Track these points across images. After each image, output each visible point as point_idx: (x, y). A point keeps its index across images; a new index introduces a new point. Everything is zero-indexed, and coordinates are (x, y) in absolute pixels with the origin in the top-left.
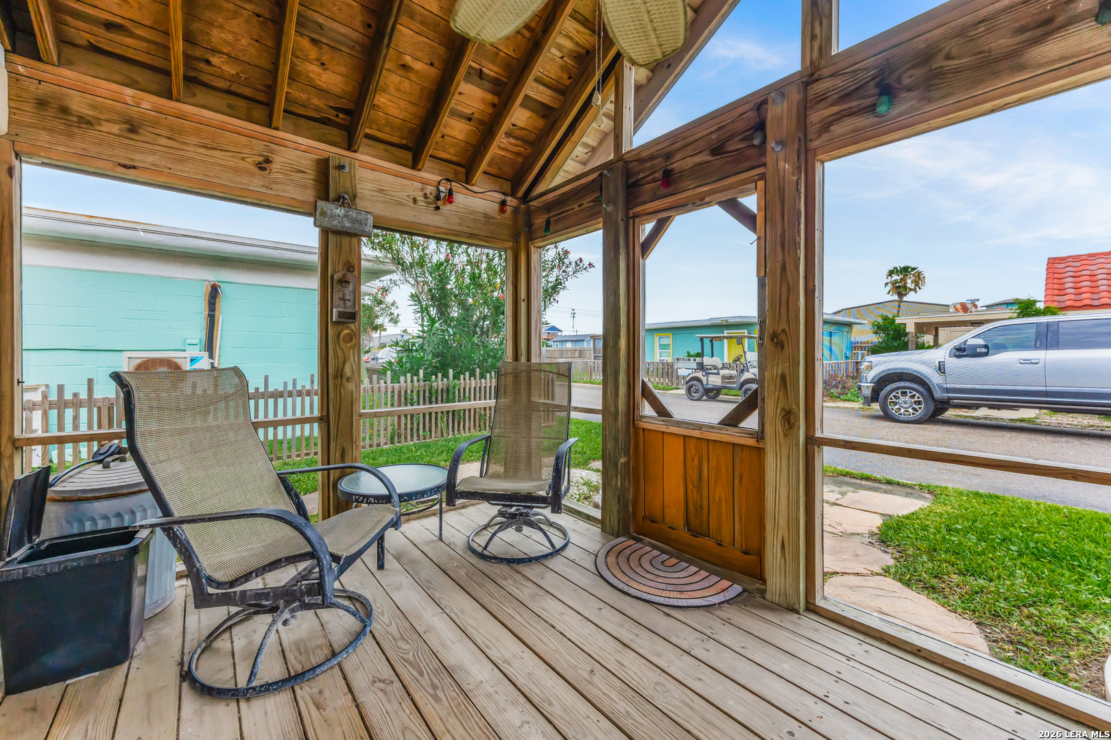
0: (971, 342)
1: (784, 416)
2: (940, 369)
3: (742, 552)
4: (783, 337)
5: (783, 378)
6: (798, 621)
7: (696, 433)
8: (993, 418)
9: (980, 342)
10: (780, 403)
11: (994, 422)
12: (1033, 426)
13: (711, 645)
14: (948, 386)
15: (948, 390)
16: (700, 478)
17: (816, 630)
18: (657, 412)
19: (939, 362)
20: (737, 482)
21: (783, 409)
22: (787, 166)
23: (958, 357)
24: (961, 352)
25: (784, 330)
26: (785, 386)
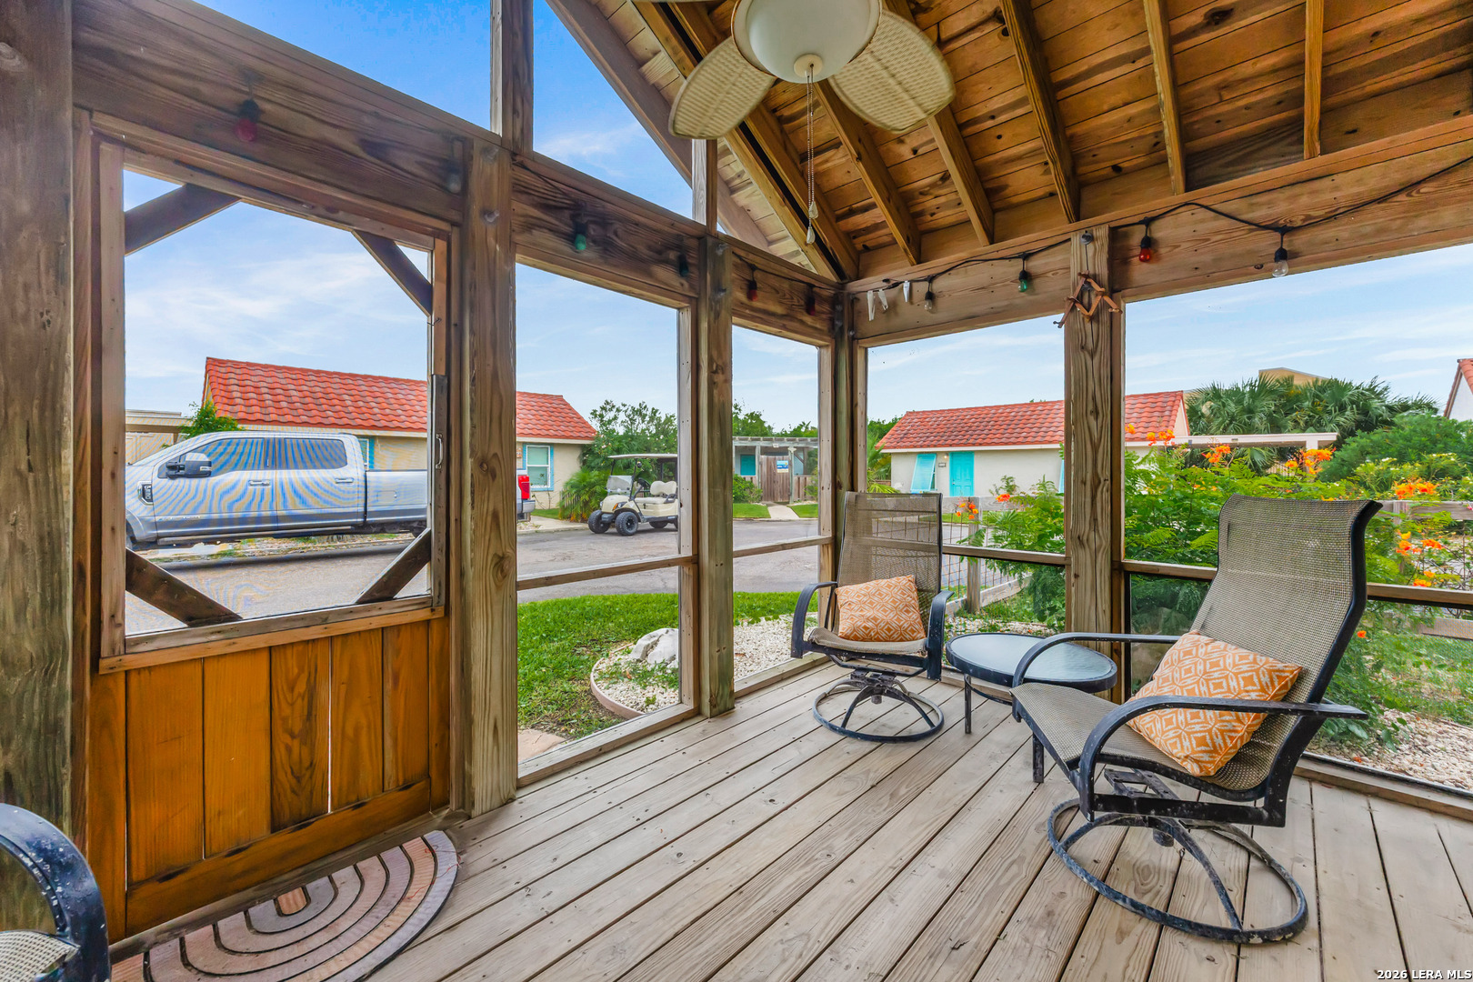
0: (190, 457)
1: (496, 564)
2: (144, 495)
3: (400, 790)
4: (494, 463)
5: (495, 516)
6: (524, 806)
7: (315, 632)
8: (188, 557)
9: (203, 458)
10: (492, 547)
11: (190, 562)
12: (236, 559)
13: (540, 888)
14: (157, 519)
15: (157, 525)
16: (310, 713)
17: (545, 797)
18: (184, 620)
19: (143, 486)
20: (389, 686)
21: (495, 555)
22: (498, 248)
23: (173, 477)
24: (175, 470)
25: (496, 455)
26: (498, 525)
